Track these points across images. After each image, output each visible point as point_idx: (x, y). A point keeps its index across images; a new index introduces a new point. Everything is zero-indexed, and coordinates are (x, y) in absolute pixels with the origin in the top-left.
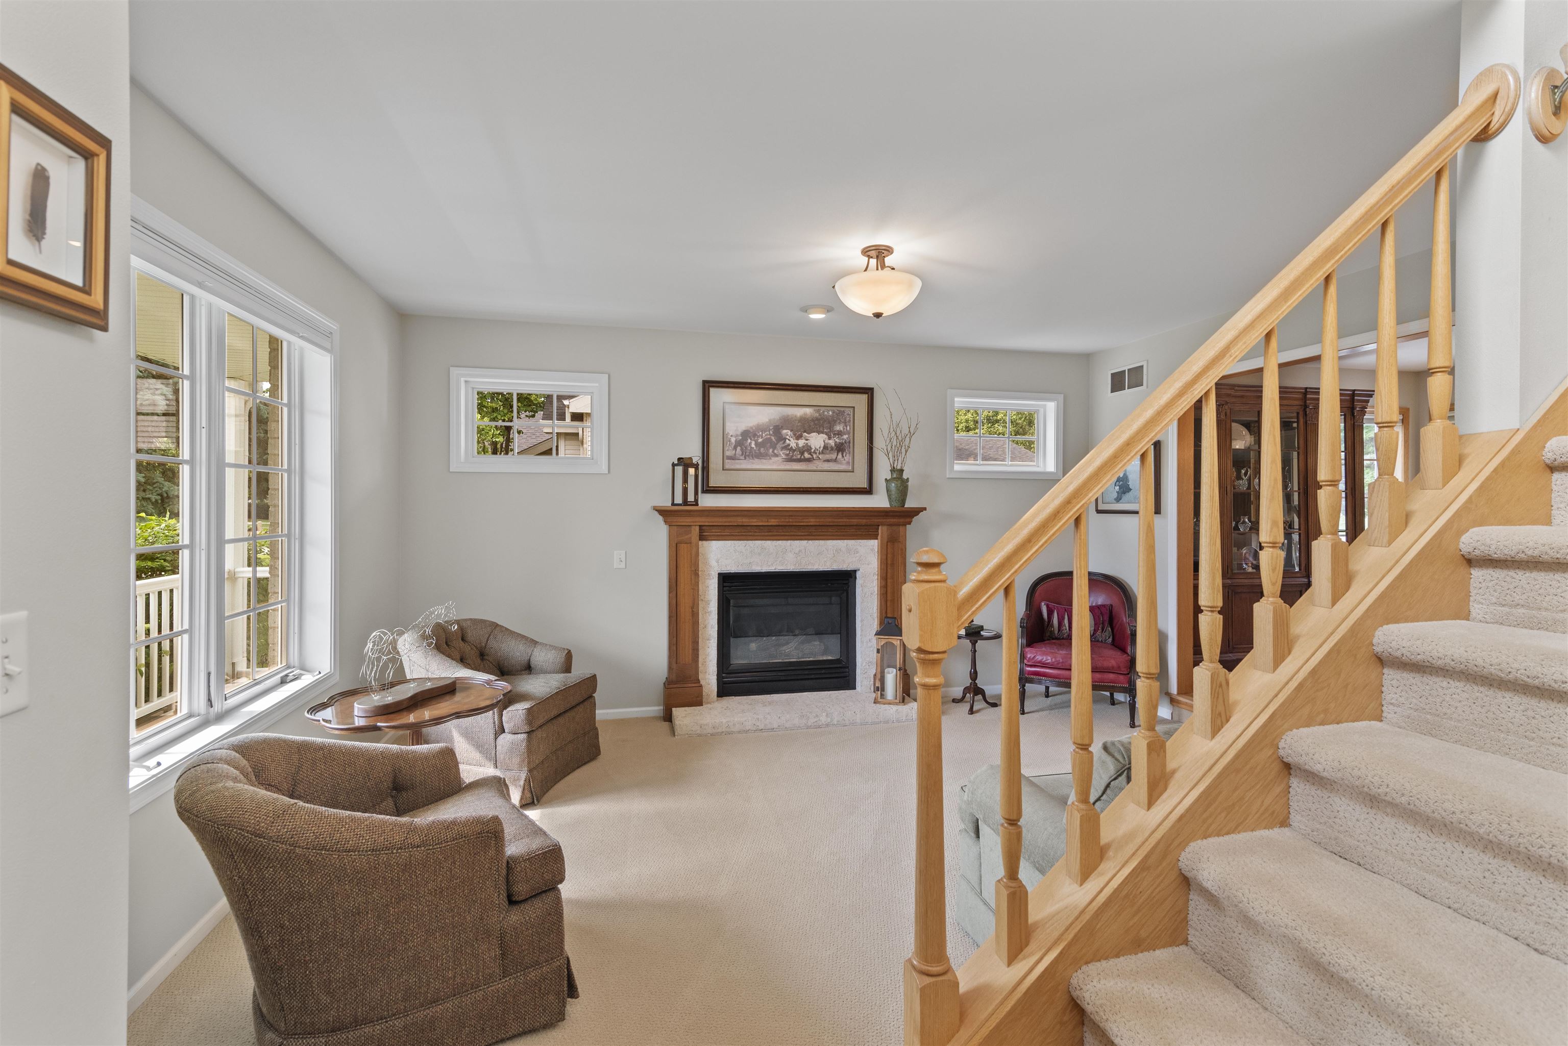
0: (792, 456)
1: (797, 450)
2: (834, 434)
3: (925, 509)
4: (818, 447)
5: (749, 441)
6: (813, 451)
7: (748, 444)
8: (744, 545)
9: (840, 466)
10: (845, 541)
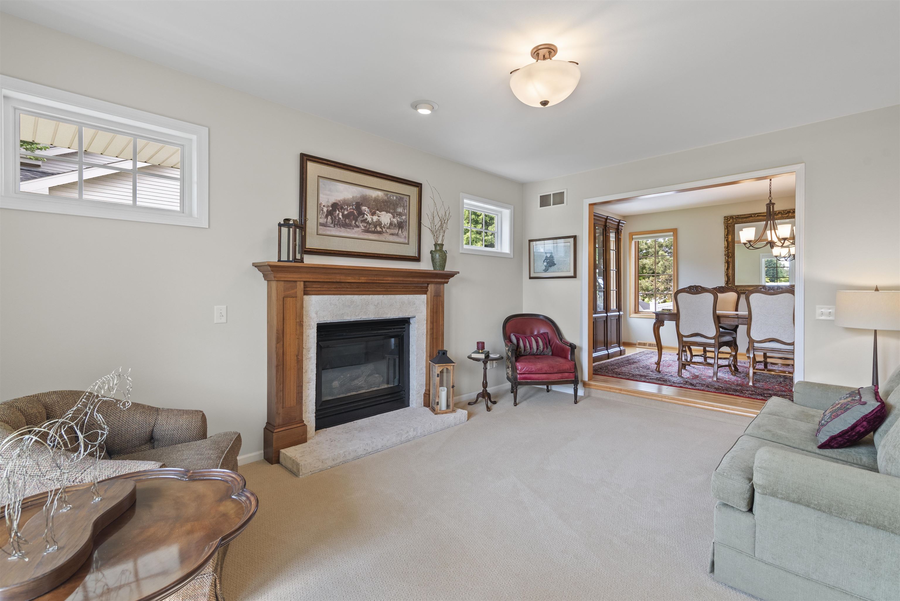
0: (369, 228)
1: (372, 224)
2: (397, 215)
3: (458, 273)
4: (386, 224)
5: (338, 212)
6: (383, 226)
7: (337, 214)
8: (337, 299)
9: (400, 239)
10: (407, 295)
